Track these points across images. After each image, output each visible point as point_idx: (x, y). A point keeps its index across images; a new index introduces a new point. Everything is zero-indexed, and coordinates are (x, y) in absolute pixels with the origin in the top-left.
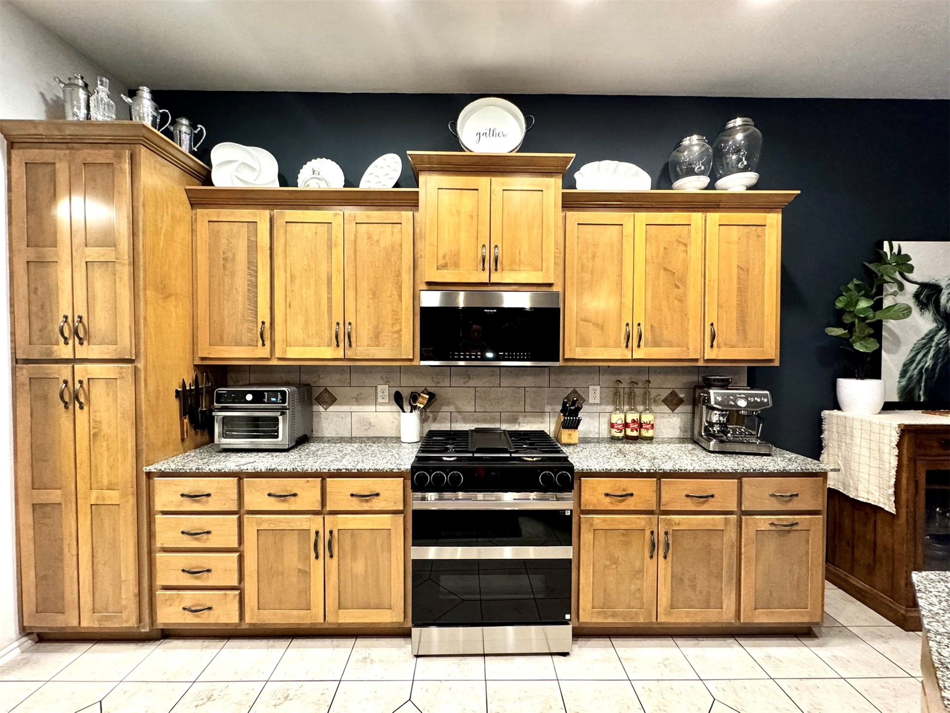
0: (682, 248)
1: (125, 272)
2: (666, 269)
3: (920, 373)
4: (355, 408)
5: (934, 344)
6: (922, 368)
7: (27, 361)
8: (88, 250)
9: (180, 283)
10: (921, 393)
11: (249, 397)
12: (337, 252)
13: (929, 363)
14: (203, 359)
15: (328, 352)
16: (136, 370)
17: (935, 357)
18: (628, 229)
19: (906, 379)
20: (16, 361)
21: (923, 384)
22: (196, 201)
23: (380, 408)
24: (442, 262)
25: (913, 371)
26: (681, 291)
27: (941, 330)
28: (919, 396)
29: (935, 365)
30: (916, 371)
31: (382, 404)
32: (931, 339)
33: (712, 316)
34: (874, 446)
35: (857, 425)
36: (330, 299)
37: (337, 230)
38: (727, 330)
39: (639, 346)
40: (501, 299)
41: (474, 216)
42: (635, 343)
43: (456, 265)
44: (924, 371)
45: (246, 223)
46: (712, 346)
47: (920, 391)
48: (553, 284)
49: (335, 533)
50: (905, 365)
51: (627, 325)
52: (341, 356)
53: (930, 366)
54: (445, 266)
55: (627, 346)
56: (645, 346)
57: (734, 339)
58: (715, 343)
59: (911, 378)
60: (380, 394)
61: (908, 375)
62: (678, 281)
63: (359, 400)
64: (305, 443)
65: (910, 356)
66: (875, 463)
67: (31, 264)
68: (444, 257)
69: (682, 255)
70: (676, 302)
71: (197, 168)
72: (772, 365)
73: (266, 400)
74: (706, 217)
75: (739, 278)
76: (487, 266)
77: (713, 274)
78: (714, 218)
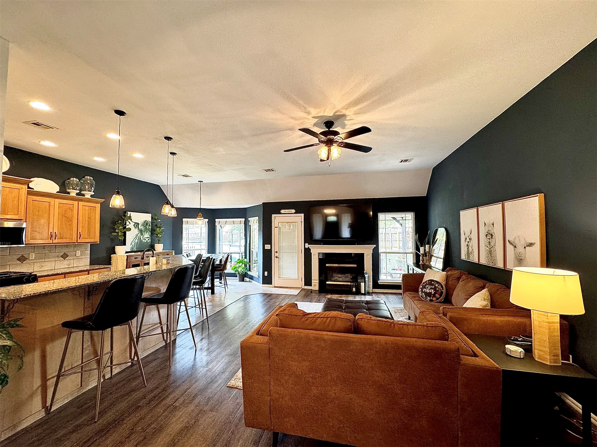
0: (70, 210)
2: (65, 217)
5: (138, 237)
13: (137, 241)
18: (52, 204)
21: (135, 246)
26: (70, 223)
30: (134, 243)
32: (137, 235)
33: (80, 230)
34: (122, 261)
35: (119, 257)
38: (84, 234)
39: (55, 239)
40: (3, 224)
47: (135, 248)
48: (22, 219)
50: (131, 242)
51: (51, 233)
55: (51, 239)
56: (58, 239)
57: (86, 236)
58: (81, 238)
59: (133, 245)
61: (132, 244)
62: (70, 220)
69: (71, 213)
70: (68, 226)
72: (97, 243)
74: (78, 203)
75: (88, 220)
77: (80, 218)
78: (81, 203)
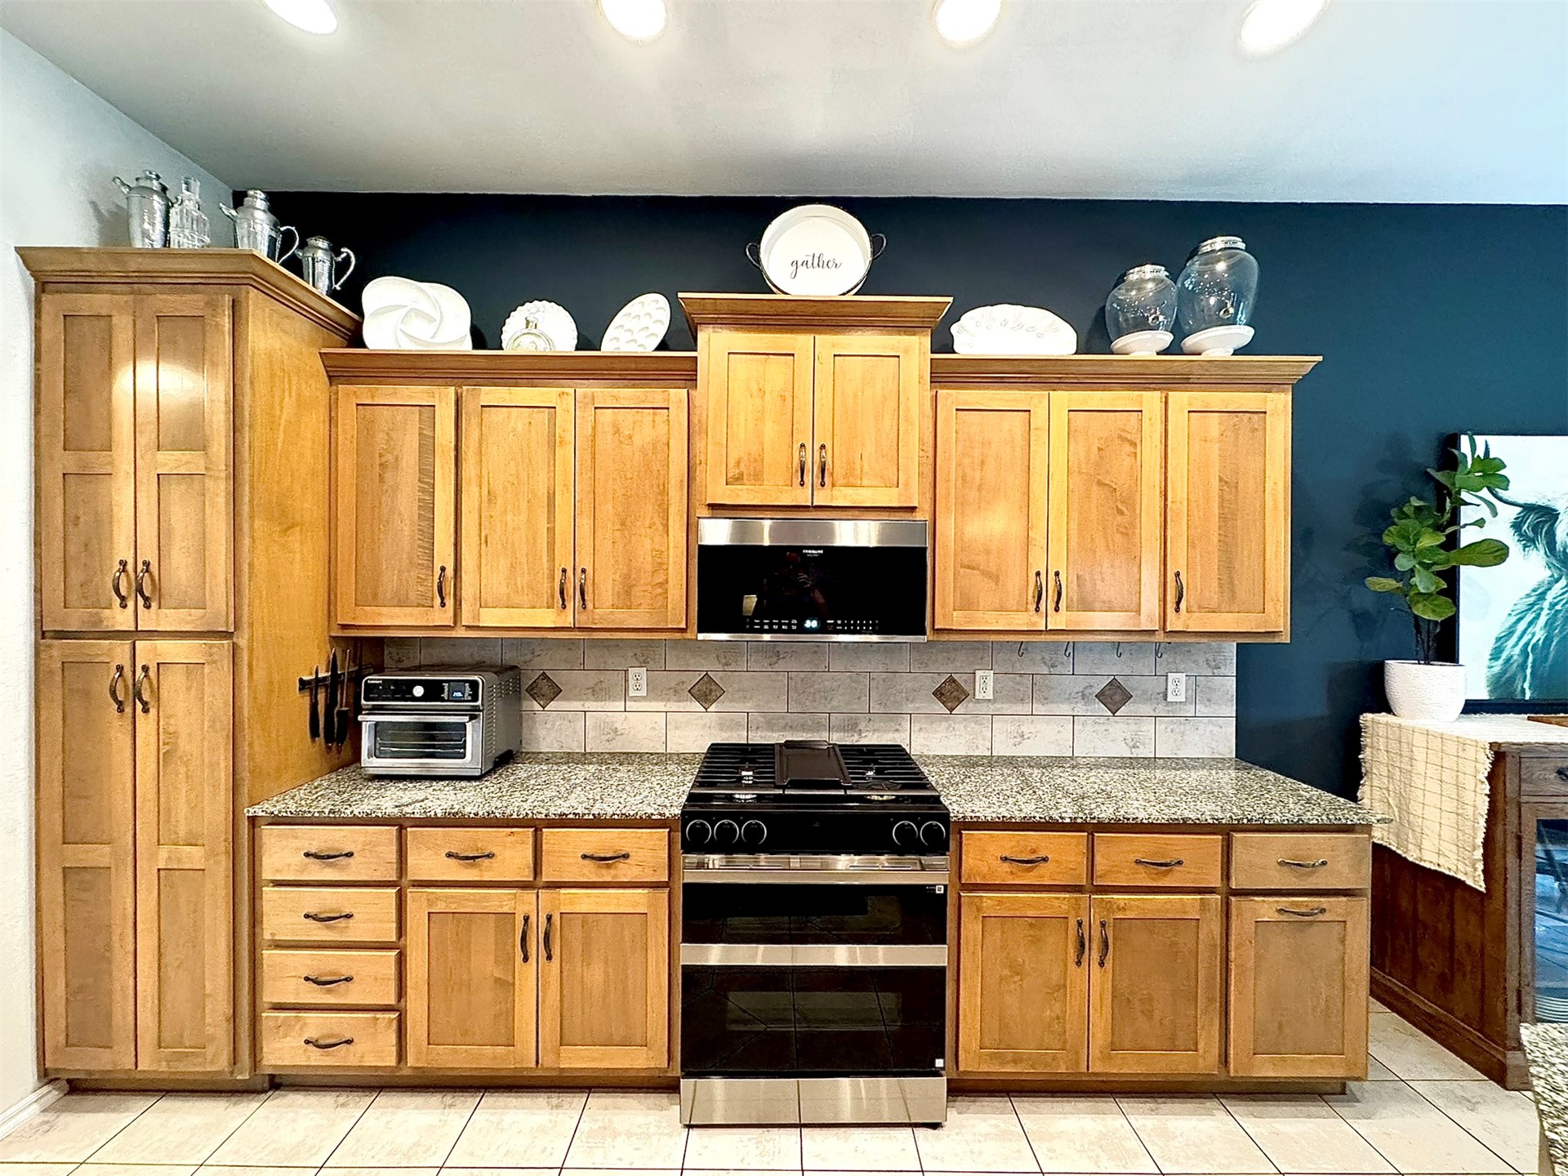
0: (1128, 448)
1: (219, 491)
2: (1100, 484)
3: (1524, 653)
4: (590, 705)
5: (1546, 605)
6: (1527, 644)
7: (61, 635)
8: (161, 456)
9: (309, 505)
10: (1526, 685)
11: (418, 691)
12: (565, 454)
13: (1539, 633)
14: (344, 627)
15: (547, 618)
16: (235, 648)
17: (1549, 625)
18: (1038, 419)
19: (1501, 661)
20: (42, 634)
21: (1529, 671)
22: (338, 373)
23: (631, 705)
24: (733, 472)
25: (1512, 650)
26: (1126, 518)
27: (1557, 581)
28: (1523, 690)
29: (1548, 640)
30: (1517, 650)
31: (635, 699)
32: (1542, 597)
33: (1178, 562)
34: (1448, 776)
35: (1419, 740)
36: (551, 531)
37: (564, 420)
38: (1202, 584)
39: (1057, 609)
40: (831, 533)
41: (789, 398)
42: (1051, 605)
43: (757, 477)
44: (1529, 649)
45: (418, 408)
46: (1177, 610)
47: (1524, 681)
48: (916, 507)
49: (556, 918)
50: (1498, 639)
51: (1038, 574)
52: (569, 622)
53: (1540, 642)
54: (739, 479)
55: (1037, 609)
56: (1068, 609)
57: (1214, 598)
58: (1183, 605)
59: (1508, 660)
60: (631, 682)
61: (1504, 656)
62: (1123, 503)
63: (597, 692)
64: (508, 763)
65: (1507, 625)
66: (1450, 805)
67: (70, 478)
68: (738, 463)
69: (1128, 461)
70: (1118, 537)
71: (338, 318)
72: (1277, 640)
73: (445, 696)
74: (1166, 398)
75: (1221, 497)
76: (808, 479)
77: (1179, 490)
78: (1181, 399)
